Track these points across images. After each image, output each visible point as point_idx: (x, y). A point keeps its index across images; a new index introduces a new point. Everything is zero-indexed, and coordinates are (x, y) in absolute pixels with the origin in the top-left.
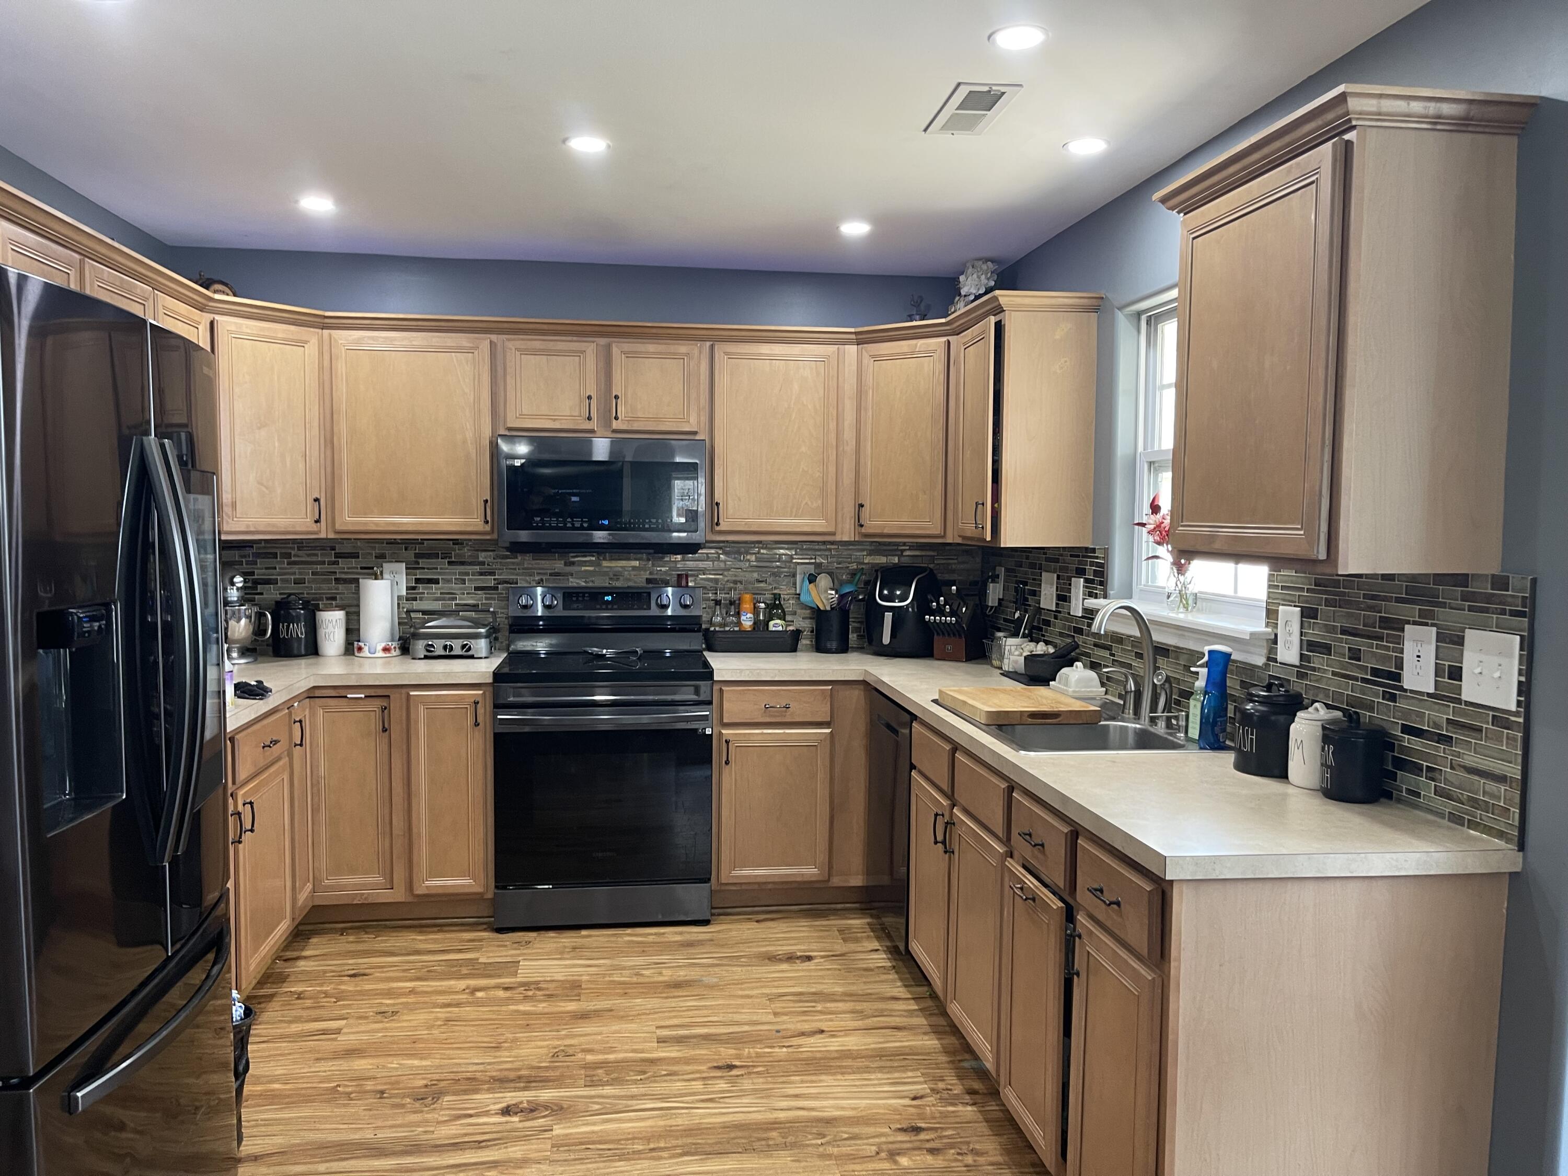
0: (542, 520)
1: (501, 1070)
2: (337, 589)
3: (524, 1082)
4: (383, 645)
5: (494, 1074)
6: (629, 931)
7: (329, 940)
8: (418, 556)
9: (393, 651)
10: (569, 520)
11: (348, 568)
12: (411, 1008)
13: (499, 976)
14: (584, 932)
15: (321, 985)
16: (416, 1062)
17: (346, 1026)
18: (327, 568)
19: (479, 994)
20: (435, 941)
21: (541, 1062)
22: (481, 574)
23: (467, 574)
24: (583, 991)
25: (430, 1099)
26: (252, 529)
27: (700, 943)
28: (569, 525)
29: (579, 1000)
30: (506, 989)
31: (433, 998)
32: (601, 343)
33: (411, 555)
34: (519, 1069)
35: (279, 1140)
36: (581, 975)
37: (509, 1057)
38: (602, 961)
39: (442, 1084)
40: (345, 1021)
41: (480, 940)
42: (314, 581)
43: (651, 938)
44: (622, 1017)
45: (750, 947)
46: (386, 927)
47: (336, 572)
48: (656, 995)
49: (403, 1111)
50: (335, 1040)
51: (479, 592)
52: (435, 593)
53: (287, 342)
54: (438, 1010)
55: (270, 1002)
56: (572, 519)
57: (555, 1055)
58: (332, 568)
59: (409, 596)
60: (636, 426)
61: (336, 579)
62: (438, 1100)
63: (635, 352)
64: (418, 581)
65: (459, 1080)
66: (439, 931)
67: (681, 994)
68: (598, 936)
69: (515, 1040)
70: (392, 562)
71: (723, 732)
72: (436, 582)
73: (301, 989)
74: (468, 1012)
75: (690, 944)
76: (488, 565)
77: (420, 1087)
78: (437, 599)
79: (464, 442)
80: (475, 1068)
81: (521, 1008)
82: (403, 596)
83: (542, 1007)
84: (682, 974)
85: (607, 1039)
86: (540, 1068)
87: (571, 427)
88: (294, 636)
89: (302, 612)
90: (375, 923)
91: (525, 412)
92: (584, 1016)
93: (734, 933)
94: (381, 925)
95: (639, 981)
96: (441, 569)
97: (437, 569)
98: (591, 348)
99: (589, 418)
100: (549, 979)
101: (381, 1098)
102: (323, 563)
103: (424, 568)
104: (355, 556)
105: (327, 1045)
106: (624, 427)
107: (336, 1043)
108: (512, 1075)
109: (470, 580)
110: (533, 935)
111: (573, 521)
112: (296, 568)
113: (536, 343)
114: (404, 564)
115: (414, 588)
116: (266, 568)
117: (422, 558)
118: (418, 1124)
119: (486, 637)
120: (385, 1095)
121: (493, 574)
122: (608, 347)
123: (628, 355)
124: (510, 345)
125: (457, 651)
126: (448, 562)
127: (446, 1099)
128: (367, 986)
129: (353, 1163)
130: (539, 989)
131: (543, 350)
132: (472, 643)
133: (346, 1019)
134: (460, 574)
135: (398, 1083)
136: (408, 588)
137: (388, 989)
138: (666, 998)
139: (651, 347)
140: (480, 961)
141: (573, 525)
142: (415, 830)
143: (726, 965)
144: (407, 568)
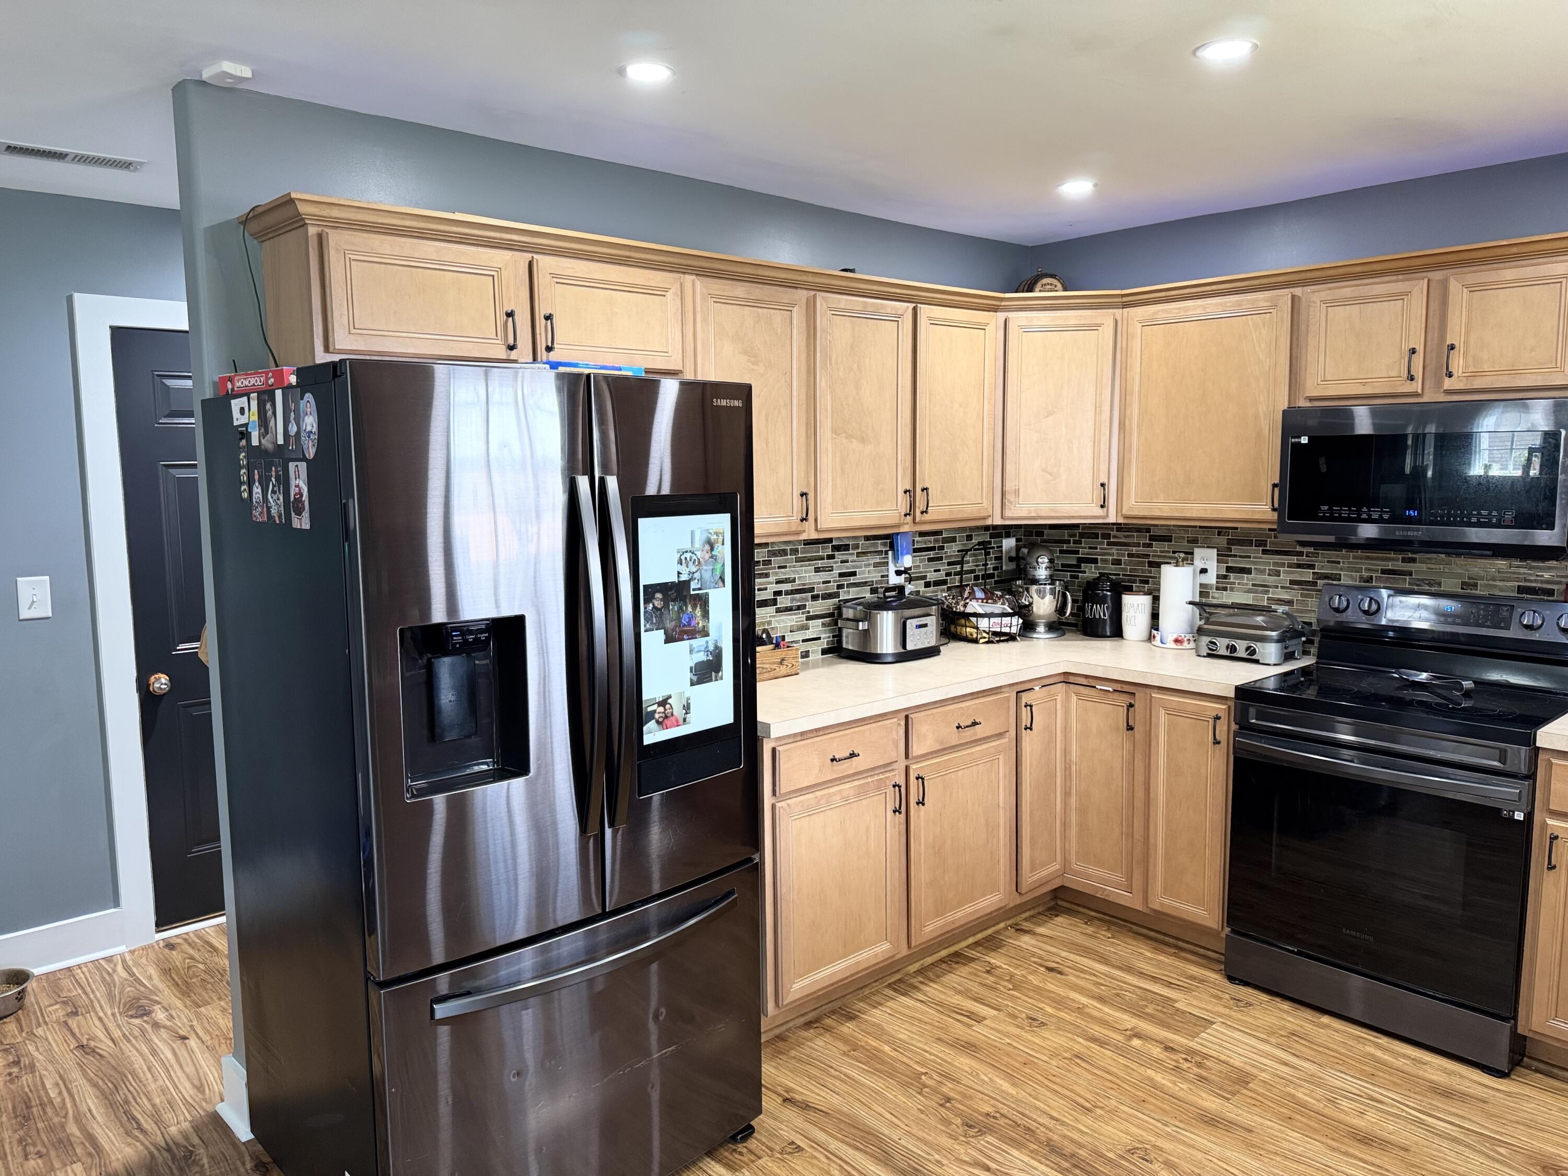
0: (1330, 509)
1: (1065, 1137)
2: (1150, 572)
3: (1070, 1163)
4: (1175, 636)
5: (1056, 1137)
6: (1384, 1041)
7: (1071, 925)
8: (1231, 542)
9: (1186, 644)
10: (1365, 509)
11: (1161, 552)
12: (1061, 1026)
13: (1177, 1031)
14: (1326, 1019)
15: (1017, 967)
16: (1006, 1086)
17: (994, 1018)
18: (1142, 550)
19: (1136, 1042)
20: (1159, 964)
21: (1111, 1150)
22: (1299, 566)
23: (1283, 565)
24: (1244, 1091)
25: (977, 1130)
26: (1033, 514)
27: (1463, 1097)
28: (1364, 516)
29: (1228, 1099)
30: (1168, 1049)
31: (1091, 1026)
32: (1436, 278)
33: (1222, 541)
34: (1081, 1146)
35: (836, 1100)
36: (1263, 1070)
37: (1087, 1127)
38: (1306, 1065)
39: (1002, 1121)
40: (995, 1013)
41: (1201, 981)
42: (1130, 563)
43: (1400, 1063)
44: (1253, 1146)
45: (1532, 1137)
46: (1130, 930)
47: (1149, 555)
48: (1324, 1140)
49: (944, 1128)
50: (969, 1026)
51: (1296, 587)
52: (1247, 584)
53: (1078, 328)
54: (1081, 1040)
55: (965, 965)
56: (1369, 509)
57: (1132, 1151)
58: (1147, 551)
59: (1220, 585)
60: (1478, 383)
61: (1149, 562)
62: (980, 1135)
63: (1482, 285)
64: (1229, 569)
65: (1019, 1126)
66: (1174, 955)
67: (1357, 1153)
68: (1336, 1031)
69: (1113, 1112)
70: (1204, 547)
71: (1549, 821)
72: (1248, 571)
73: (998, 964)
74: (1105, 1056)
75: (1447, 1093)
76: (1307, 556)
77: (981, 1114)
78: (1249, 591)
79: (1257, 417)
80: (1044, 1120)
81: (1158, 1078)
82: (1213, 585)
83: (1181, 1088)
84: (1390, 1129)
85: (1207, 1163)
86: (1102, 1156)
87: (1387, 390)
88: (1097, 617)
89: (1109, 593)
90: (1121, 922)
91: (1328, 377)
92: (1211, 1121)
93: (1530, 1106)
94: (1126, 926)
95: (1326, 1111)
96: (1255, 557)
97: (1249, 557)
98: (1418, 288)
99: (1412, 378)
100: (1223, 1058)
101: (942, 1105)
102: (1138, 545)
103: (1236, 556)
104: (1168, 539)
105: (959, 1030)
106: (1460, 386)
107: (969, 1031)
108: (1069, 1148)
109: (1285, 572)
110: (1264, 997)
111: (1370, 511)
112: (1114, 550)
113: (1347, 290)
114: (1216, 550)
115: (1225, 577)
116: (1090, 548)
117: (1234, 545)
118: (938, 1149)
119: (1278, 641)
120: (948, 1105)
121: (1312, 566)
122: (1445, 284)
123: (1473, 288)
124: (1316, 298)
125: (1241, 653)
126: (1263, 550)
127: (989, 1138)
128: (1053, 985)
129: (859, 1156)
130: (1199, 1065)
131: (1355, 298)
132: (1258, 646)
133: (999, 1010)
134: (1275, 564)
135: (970, 1098)
136: (1218, 577)
137: (1063, 998)
138: (1334, 1149)
139: (1509, 273)
140: (1176, 1005)
141: (1370, 516)
142: (1152, 840)
143: (1468, 1146)
144: (1218, 555)
